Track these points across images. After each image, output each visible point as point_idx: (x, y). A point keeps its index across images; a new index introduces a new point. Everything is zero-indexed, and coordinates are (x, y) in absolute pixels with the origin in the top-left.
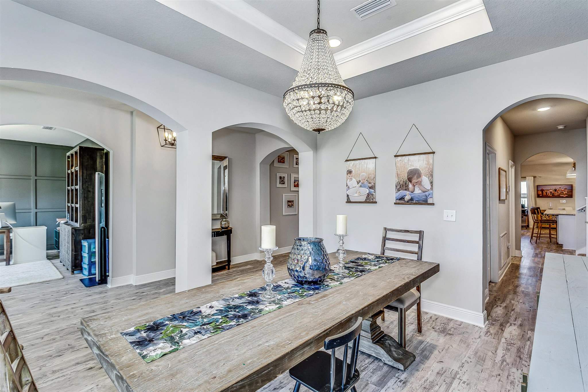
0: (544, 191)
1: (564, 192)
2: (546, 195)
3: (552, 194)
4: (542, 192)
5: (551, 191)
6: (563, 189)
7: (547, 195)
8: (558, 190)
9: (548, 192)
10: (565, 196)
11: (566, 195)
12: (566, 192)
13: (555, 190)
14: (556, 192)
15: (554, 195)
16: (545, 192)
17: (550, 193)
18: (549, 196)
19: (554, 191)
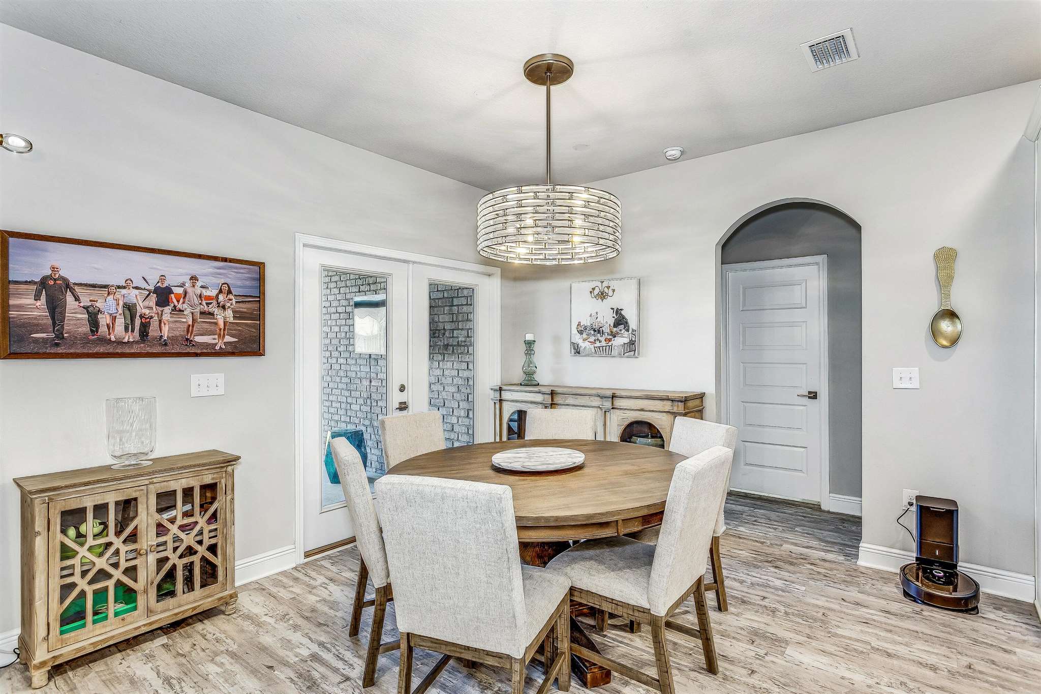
0: (69, 298)
1: (216, 311)
2: (86, 329)
3: (138, 322)
4: (55, 308)
5: (132, 296)
6: (213, 293)
7: (103, 330)
8: (180, 291)
9: (108, 306)
10: (220, 345)
11: (228, 339)
12: (229, 314)
13: (157, 290)
14: (168, 310)
15: (153, 332)
16: (85, 301)
17: (120, 322)
18: (120, 343)
19: (154, 297)
